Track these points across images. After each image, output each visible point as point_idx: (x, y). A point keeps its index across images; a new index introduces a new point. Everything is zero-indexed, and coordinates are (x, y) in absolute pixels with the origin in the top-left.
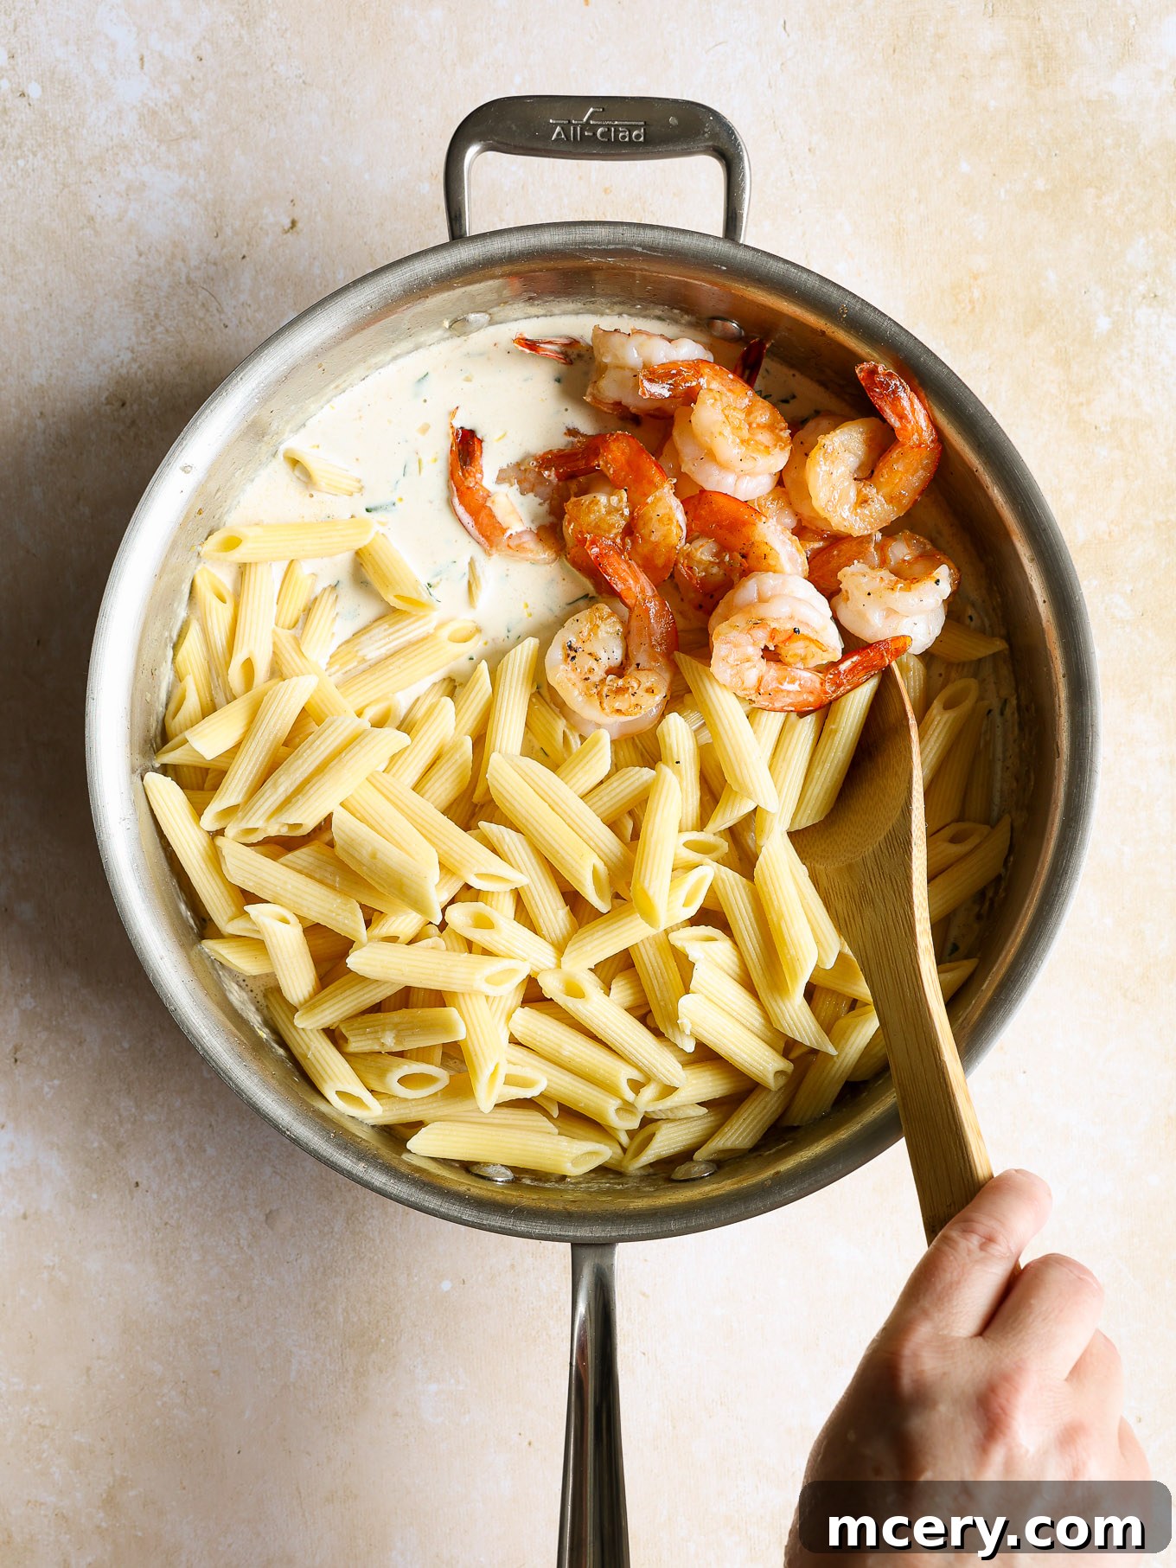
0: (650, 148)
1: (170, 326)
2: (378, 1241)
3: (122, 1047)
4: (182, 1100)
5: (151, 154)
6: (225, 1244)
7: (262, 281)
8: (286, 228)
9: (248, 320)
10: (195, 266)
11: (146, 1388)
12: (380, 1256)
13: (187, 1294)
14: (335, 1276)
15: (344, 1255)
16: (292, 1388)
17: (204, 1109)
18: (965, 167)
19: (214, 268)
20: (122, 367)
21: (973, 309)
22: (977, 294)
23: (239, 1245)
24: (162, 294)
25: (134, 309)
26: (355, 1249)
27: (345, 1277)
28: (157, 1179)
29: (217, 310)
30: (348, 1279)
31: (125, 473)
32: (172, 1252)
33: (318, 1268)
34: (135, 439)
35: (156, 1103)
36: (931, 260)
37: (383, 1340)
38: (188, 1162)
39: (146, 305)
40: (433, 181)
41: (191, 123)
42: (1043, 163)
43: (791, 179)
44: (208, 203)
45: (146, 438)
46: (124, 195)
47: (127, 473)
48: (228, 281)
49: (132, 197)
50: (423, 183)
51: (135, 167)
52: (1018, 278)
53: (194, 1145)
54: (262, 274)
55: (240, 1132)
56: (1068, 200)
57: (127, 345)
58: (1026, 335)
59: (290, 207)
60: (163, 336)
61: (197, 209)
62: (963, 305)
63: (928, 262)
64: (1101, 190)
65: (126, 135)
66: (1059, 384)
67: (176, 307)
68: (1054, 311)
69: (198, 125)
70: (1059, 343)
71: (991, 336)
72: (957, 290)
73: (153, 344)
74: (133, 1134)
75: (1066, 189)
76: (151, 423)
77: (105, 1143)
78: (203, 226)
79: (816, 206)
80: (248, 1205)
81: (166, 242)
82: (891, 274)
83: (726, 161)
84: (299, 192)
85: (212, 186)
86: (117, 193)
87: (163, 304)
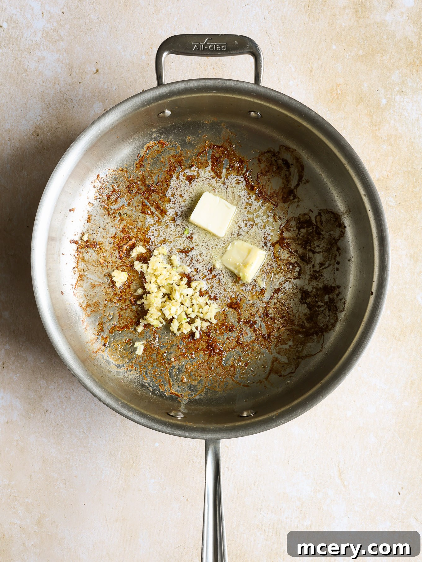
0: (228, 52)
1: (54, 107)
2: (132, 430)
3: (41, 362)
4: (63, 380)
5: (46, 47)
6: (78, 431)
7: (86, 91)
8: (95, 72)
9: (82, 105)
10: (63, 86)
11: (51, 482)
12: (133, 435)
13: (65, 449)
14: (118, 442)
16: (103, 482)
17: (70, 384)
18: (334, 47)
19: (69, 87)
20: (37, 122)
21: (338, 97)
22: (339, 92)
23: (83, 431)
24: (51, 96)
25: (42, 101)
26: (124, 432)
28: (54, 408)
29: (71, 101)
30: (122, 443)
31: (39, 160)
32: (59, 434)
33: (111, 439)
34: (42, 147)
35: (53, 382)
36: (323, 80)
37: (135, 464)
38: (65, 402)
39: (45, 100)
40: (146, 55)
41: (60, 36)
42: (362, 45)
43: (273, 52)
44: (67, 64)
45: (46, 147)
46: (37, 61)
47: (40, 159)
48: (74, 91)
49: (40, 62)
50: (143, 56)
51: (41, 51)
52: (353, 86)
53: (67, 396)
54: (86, 88)
55: (83, 391)
56: (371, 58)
57: (39, 114)
58: (357, 106)
59: (96, 65)
60: (52, 111)
61: (63, 66)
62: (334, 96)
63: (322, 80)
64: (382, 54)
65: (37, 40)
66: (369, 123)
67: (56, 101)
68: (366, 97)
69: (63, 36)
70: (368, 109)
71: (344, 106)
72: (332, 90)
73: (48, 114)
74: (45, 393)
75: (370, 54)
76: (48, 141)
77: (35, 396)
78: (65, 72)
79: (282, 61)
80: (86, 417)
81: (52, 78)
82: (309, 85)
83: (255, 56)
84: (99, 59)
85: (68, 58)
86: (35, 61)
87: (52, 99)
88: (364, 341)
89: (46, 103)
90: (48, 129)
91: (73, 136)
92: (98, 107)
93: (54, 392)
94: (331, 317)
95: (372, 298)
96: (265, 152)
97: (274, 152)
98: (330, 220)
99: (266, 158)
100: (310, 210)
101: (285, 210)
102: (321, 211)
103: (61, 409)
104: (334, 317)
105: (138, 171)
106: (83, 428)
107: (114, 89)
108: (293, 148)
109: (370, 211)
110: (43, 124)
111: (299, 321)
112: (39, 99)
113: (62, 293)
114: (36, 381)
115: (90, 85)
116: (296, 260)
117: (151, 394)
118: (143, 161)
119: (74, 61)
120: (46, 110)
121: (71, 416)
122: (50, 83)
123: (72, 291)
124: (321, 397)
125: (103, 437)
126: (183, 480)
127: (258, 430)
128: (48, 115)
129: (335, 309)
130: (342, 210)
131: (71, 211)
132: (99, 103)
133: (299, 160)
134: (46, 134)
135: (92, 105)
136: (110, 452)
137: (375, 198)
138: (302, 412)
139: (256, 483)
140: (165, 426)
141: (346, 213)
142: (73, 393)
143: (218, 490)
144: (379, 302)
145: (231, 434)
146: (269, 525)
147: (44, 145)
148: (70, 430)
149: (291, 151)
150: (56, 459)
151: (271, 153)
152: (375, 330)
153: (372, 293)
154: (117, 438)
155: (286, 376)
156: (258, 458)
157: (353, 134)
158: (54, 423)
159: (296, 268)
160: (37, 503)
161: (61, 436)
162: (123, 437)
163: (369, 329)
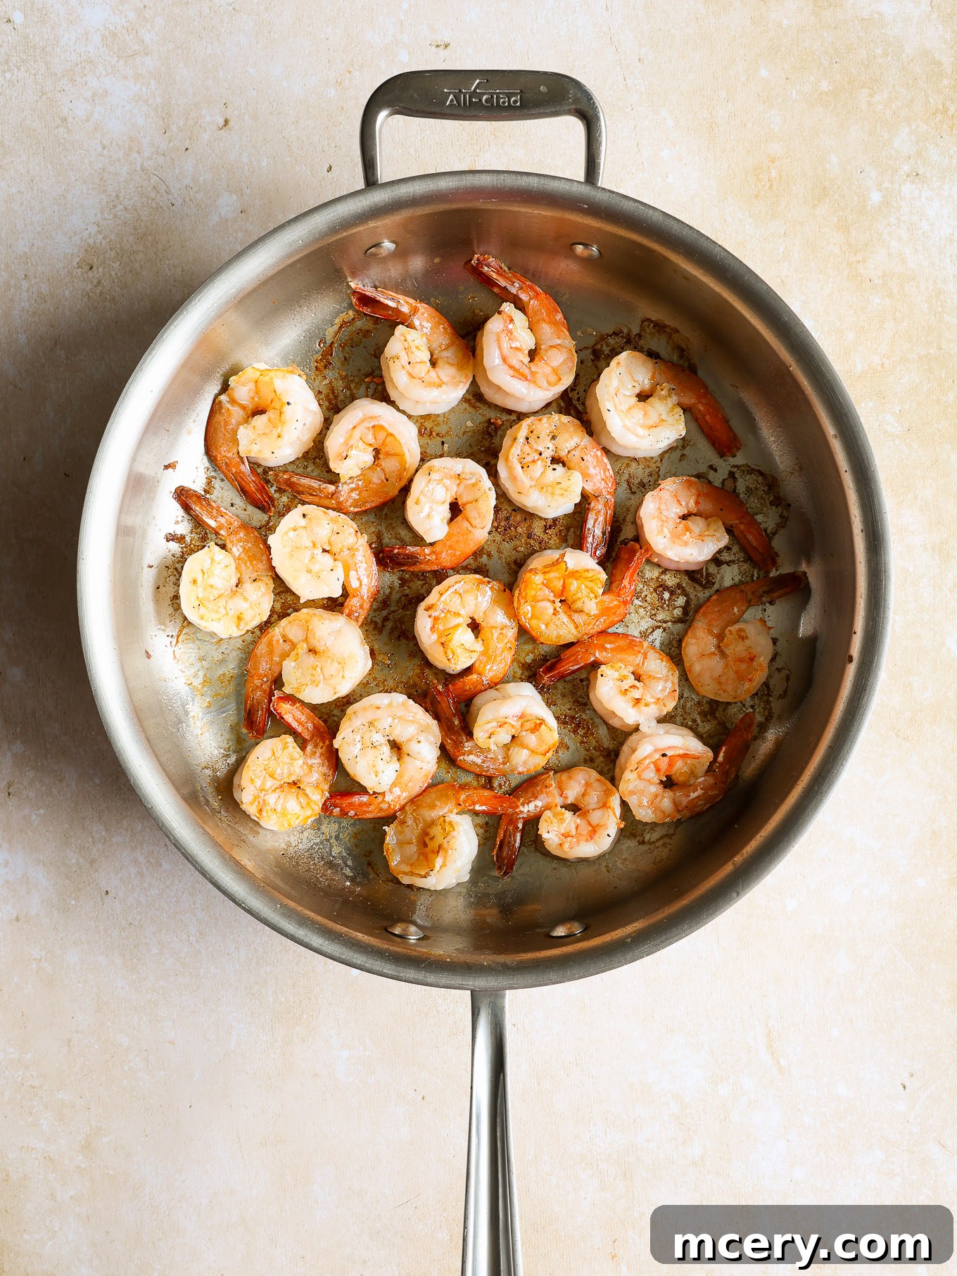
0: (525, 111)
1: (128, 205)
3: (94, 782)
4: (143, 824)
5: (111, 68)
6: (178, 940)
7: (201, 168)
8: (220, 126)
9: (191, 200)
10: (148, 157)
11: (115, 1055)
13: (148, 980)
14: (266, 965)
15: (273, 948)
16: (232, 1055)
18: (763, 73)
19: (162, 158)
20: (90, 238)
21: (771, 186)
22: (774, 174)
23: (189, 940)
24: (121, 179)
25: (100, 191)
26: (282, 943)
27: (274, 966)
28: (123, 888)
29: (166, 191)
32: (135, 947)
33: (252, 959)
34: (101, 295)
35: (121, 828)
36: (737, 147)
37: (305, 1016)
38: (148, 874)
39: (108, 188)
40: (338, 87)
41: (143, 42)
42: (826, 68)
43: (625, 83)
44: (157, 106)
45: (110, 295)
46: (91, 100)
47: (94, 322)
48: (174, 169)
49: (96, 102)
50: (330, 89)
51: (99, 77)
52: (807, 161)
53: (152, 861)
54: (202, 163)
56: (846, 99)
57: (93, 221)
58: (814, 207)
59: (224, 109)
60: (123, 213)
61: (148, 111)
62: (763, 183)
63: (735, 148)
64: (873, 90)
65: (92, 52)
66: (841, 246)
67: (133, 190)
68: (836, 187)
69: (150, 43)
70: (840, 213)
71: (786, 207)
72: (758, 171)
73: (115, 219)
74: (104, 853)
75: (845, 89)
76: (114, 282)
77: (81, 860)
78: (154, 125)
79: (645, 104)
80: (197, 909)
81: (125, 138)
82: (705, 159)
83: (587, 121)
84: (231, 97)
85: (161, 92)
86: (85, 99)
87: (122, 187)
88: (832, 767)
89: (110, 195)
90: (113, 254)
91: (170, 270)
92: (227, 205)
93: (123, 852)
94: (758, 710)
95: (851, 670)
96: (608, 335)
97: (628, 335)
98: (756, 489)
99: (609, 348)
100: (711, 467)
101: (654, 465)
102: (735, 469)
103: (138, 889)
104: (764, 709)
105: (319, 377)
106: (189, 934)
107: (263, 165)
108: (673, 325)
109: (846, 471)
110: (104, 242)
111: (685, 719)
112: (94, 186)
113: (149, 656)
114: (83, 825)
115: (210, 155)
116: (678, 581)
117: (348, 884)
118: (331, 355)
119: (174, 100)
120: (110, 211)
121: (161, 905)
122: (120, 150)
123: (170, 650)
124: (734, 894)
125: (233, 955)
127: (591, 970)
128: (115, 221)
129: (766, 692)
130: (781, 467)
131: (167, 469)
132: (231, 195)
133: (686, 353)
134: (109, 265)
135: (215, 200)
136: (248, 988)
137: (857, 443)
138: (692, 929)
140: (381, 958)
141: (792, 473)
142: (166, 853)
143: (501, 1105)
144: (867, 680)
145: (529, 978)
146: (609, 1155)
147: (104, 291)
148: (159, 938)
149: (668, 333)
150: (127, 1004)
151: (622, 337)
152: (856, 744)
153: (850, 659)
155: (654, 842)
157: (806, 270)
158: (122, 920)
159: (678, 598)
160: (82, 1103)
161: (138, 951)
162: (279, 954)
163: (845, 741)
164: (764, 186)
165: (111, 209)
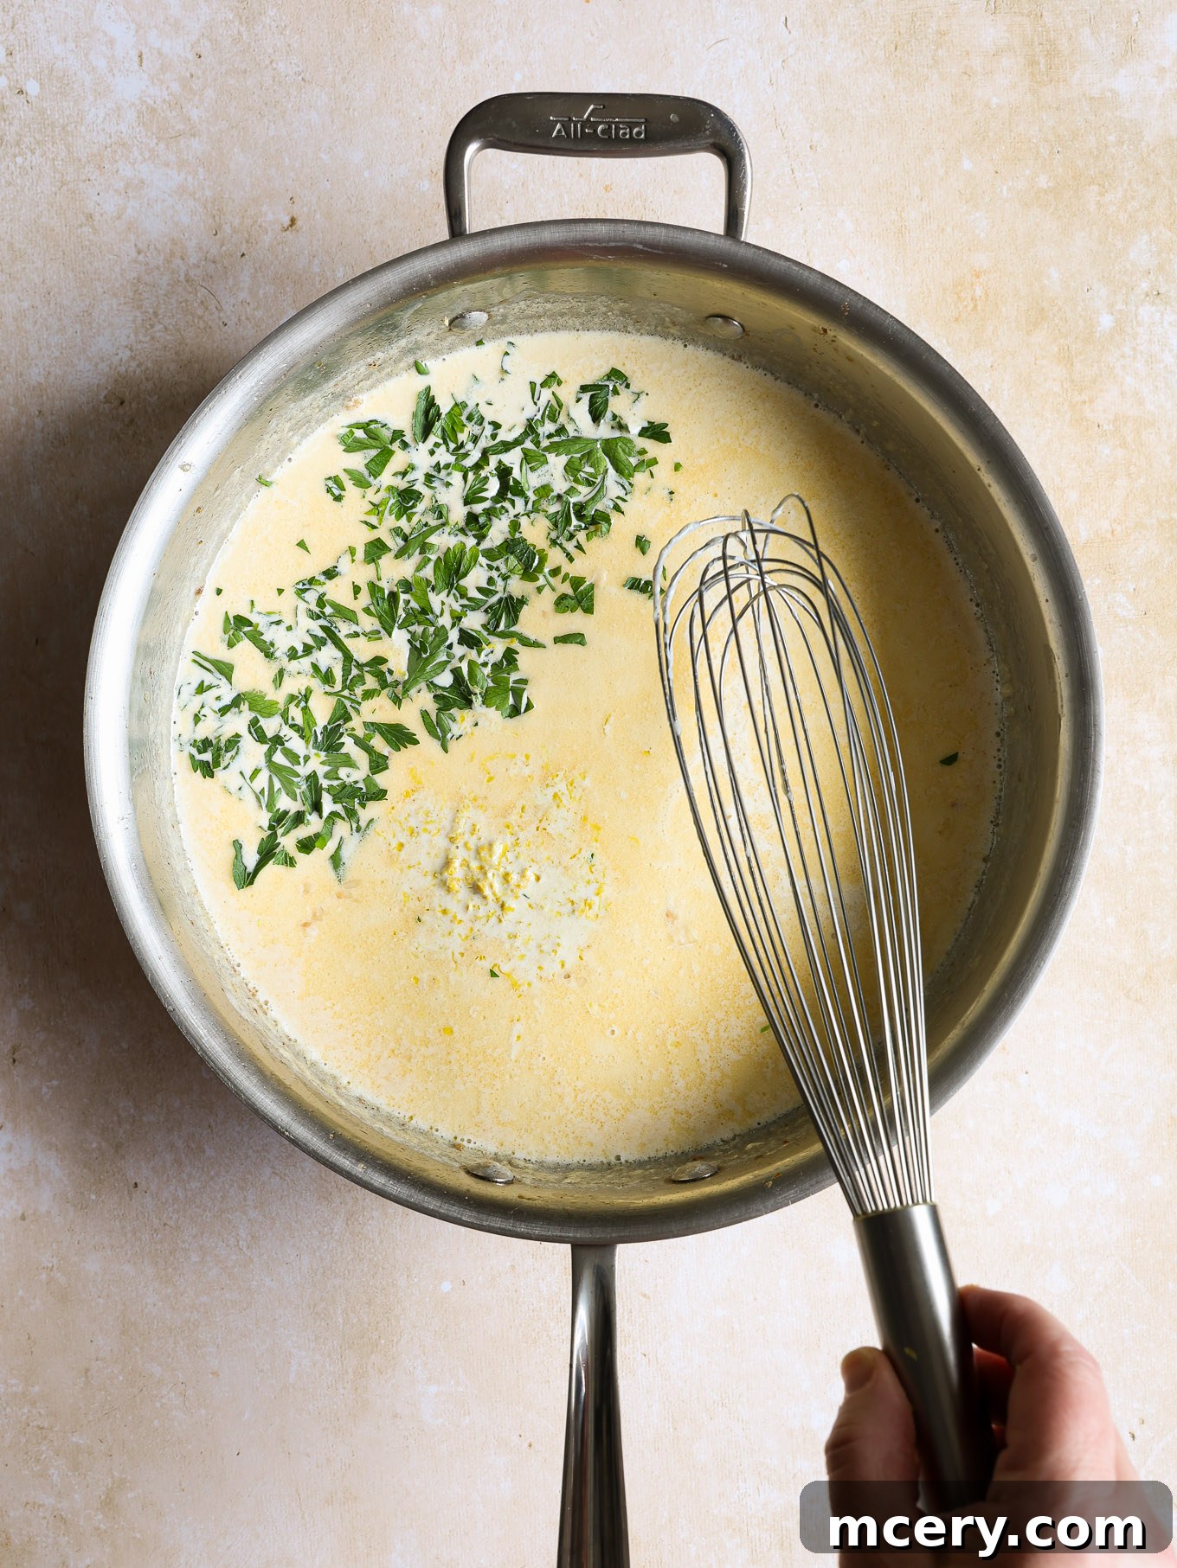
0: (651, 145)
1: (169, 324)
3: (121, 1047)
4: (181, 1100)
5: (149, 152)
6: (224, 1244)
7: (261, 279)
8: (286, 226)
9: (247, 319)
10: (194, 264)
11: (145, 1389)
12: (380, 1257)
13: (186, 1295)
14: (335, 1278)
16: (291, 1390)
17: (203, 1110)
18: (967, 165)
19: (213, 266)
20: (120, 365)
21: (975, 306)
22: (979, 292)
23: (238, 1246)
24: (161, 292)
25: (133, 307)
26: (355, 1250)
27: (344, 1278)
28: (155, 1180)
29: (216, 308)
30: (348, 1280)
31: (123, 472)
32: (171, 1253)
33: (318, 1269)
34: (133, 437)
35: (155, 1104)
36: (933, 258)
37: (383, 1342)
39: (145, 303)
40: (433, 179)
41: (189, 120)
42: (1045, 160)
43: (792, 177)
44: (206, 201)
45: (145, 437)
46: (123, 192)
48: (227, 279)
49: (130, 195)
50: (422, 181)
51: (134, 164)
52: (1020, 276)
53: (193, 1146)
54: (261, 272)
55: (238, 1133)
56: (1071, 197)
57: (125, 343)
58: (1029, 333)
59: (290, 205)
60: (162, 334)
61: (195, 207)
62: (965, 303)
63: (931, 259)
64: (1104, 187)
65: (125, 132)
66: (1062, 382)
67: (175, 305)
68: (1057, 308)
69: (197, 122)
70: (1061, 341)
71: (993, 334)
72: (959, 288)
73: (152, 342)
75: (1069, 186)
76: (150, 420)
77: (103, 1144)
78: (202, 224)
79: (818, 203)
80: (248, 1206)
81: (165, 240)
82: (893, 272)
83: (727, 158)
84: (298, 190)
85: (212, 183)
86: (116, 191)
87: (162, 302)
89: (147, 312)
90: (150, 385)
106: (238, 1238)
107: (339, 275)
109: (1047, 601)
120: (146, 331)
121: (204, 1201)
125: (293, 1263)
126: (518, 1387)
134: (145, 400)
136: (312, 1306)
137: (1062, 565)
139: (727, 1401)
142: (211, 1136)
147: (138, 431)
148: (201, 1243)
150: (160, 1324)
152: (1057, 940)
154: (334, 1265)
156: (733, 1328)
157: (1018, 412)
160: (102, 1448)
161: (174, 1258)
162: (351, 1263)
163: (1042, 938)
164: (966, 306)
165: (147, 329)
